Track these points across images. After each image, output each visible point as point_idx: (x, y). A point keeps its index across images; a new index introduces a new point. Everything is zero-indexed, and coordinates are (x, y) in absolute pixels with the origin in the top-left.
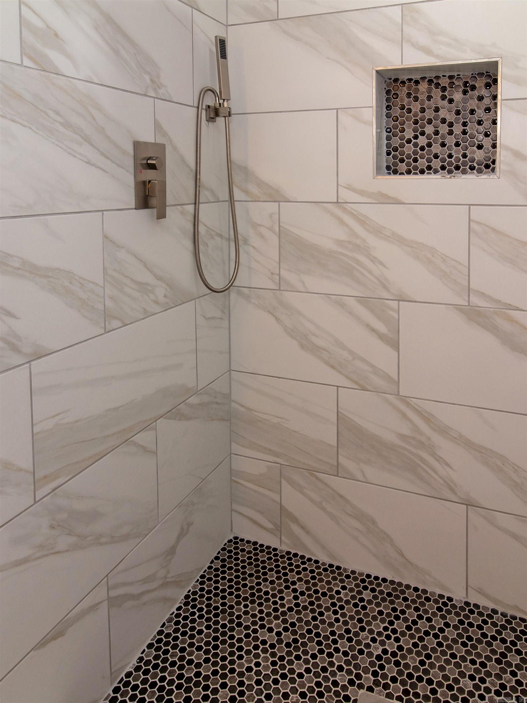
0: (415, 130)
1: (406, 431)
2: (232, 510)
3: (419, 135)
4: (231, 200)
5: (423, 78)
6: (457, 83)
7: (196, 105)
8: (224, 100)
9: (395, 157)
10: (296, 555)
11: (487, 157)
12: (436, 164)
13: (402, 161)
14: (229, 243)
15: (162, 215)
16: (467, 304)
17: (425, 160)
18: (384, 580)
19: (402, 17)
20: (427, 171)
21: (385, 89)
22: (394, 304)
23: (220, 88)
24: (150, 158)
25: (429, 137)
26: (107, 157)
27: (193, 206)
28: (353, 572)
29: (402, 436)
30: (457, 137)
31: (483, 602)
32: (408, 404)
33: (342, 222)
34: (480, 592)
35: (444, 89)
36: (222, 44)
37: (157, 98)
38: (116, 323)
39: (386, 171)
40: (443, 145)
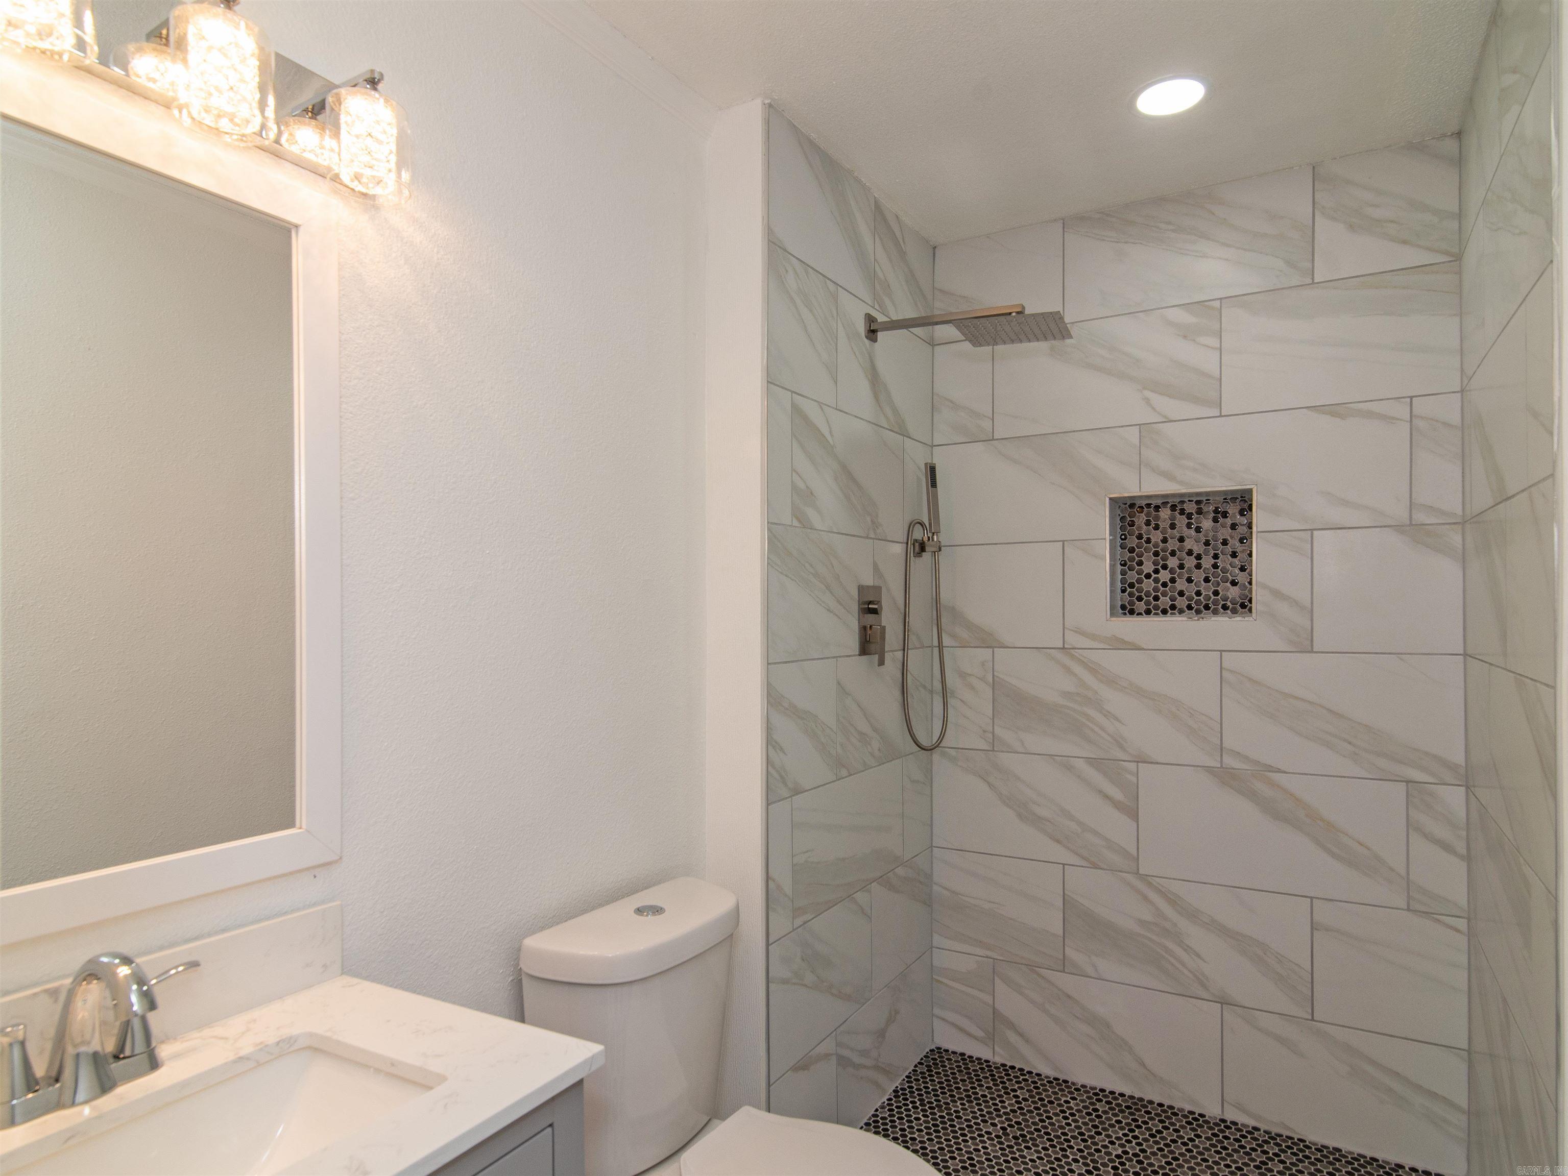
0: (1155, 563)
1: (1148, 917)
2: (933, 1015)
3: (1160, 569)
4: (940, 647)
5: (1165, 504)
6: (1205, 509)
7: (905, 541)
8: (933, 533)
9: (1131, 595)
10: (1013, 1067)
11: (1243, 595)
12: (1181, 602)
13: (1140, 599)
14: (932, 695)
15: (881, 663)
16: (1219, 766)
17: (1167, 598)
18: (1122, 1095)
19: (1140, 439)
20: (1170, 611)
21: (1119, 515)
22: (1132, 766)
23: (930, 520)
24: (870, 603)
25: (1172, 571)
26: (841, 604)
27: (902, 652)
28: (1084, 1086)
29: (1142, 923)
30: (1206, 572)
31: (1242, 1119)
32: (1150, 884)
33: (1068, 670)
34: (1239, 1107)
35: (1189, 516)
36: (932, 471)
37: (877, 539)
38: (844, 772)
39: (1121, 611)
40: (1189, 580)
